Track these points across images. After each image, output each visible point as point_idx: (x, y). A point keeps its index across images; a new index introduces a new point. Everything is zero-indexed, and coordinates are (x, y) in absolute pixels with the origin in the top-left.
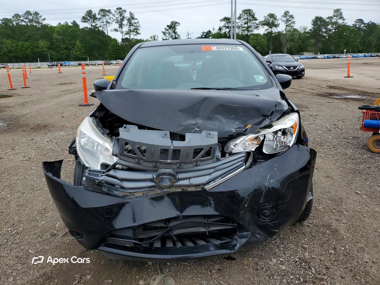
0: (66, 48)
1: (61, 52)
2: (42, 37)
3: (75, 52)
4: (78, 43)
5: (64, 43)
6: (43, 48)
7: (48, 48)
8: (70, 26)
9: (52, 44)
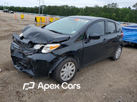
0: (122, 17)
1: (120, 18)
2: (115, 12)
3: (125, 19)
4: (128, 15)
5: (122, 15)
6: (113, 16)
7: (115, 16)
8: (127, 9)
9: (117, 15)
